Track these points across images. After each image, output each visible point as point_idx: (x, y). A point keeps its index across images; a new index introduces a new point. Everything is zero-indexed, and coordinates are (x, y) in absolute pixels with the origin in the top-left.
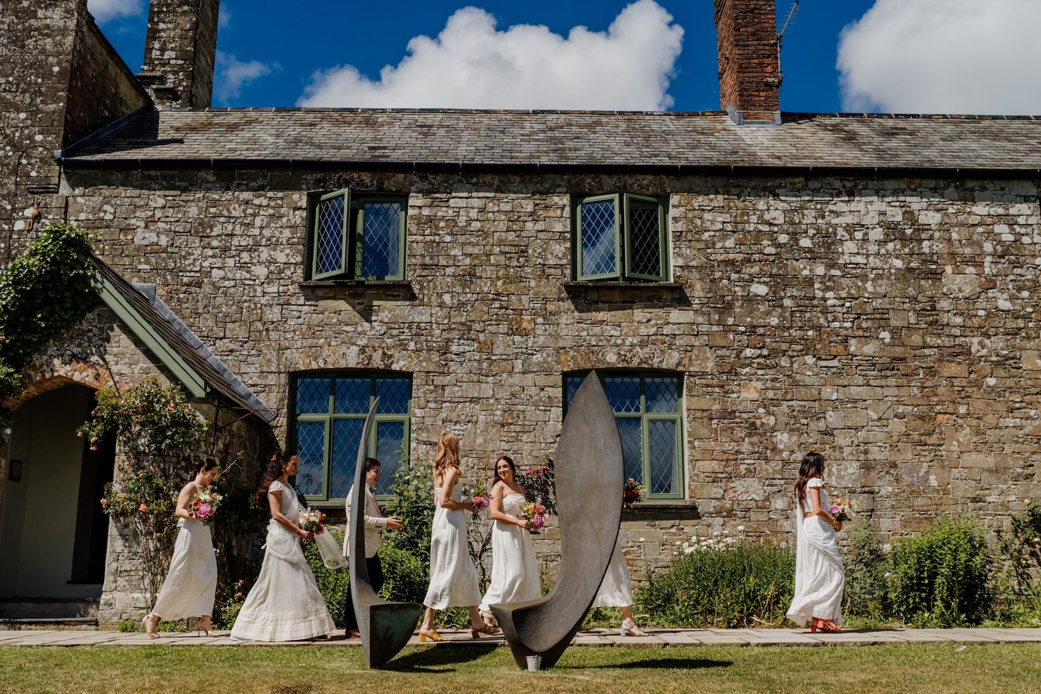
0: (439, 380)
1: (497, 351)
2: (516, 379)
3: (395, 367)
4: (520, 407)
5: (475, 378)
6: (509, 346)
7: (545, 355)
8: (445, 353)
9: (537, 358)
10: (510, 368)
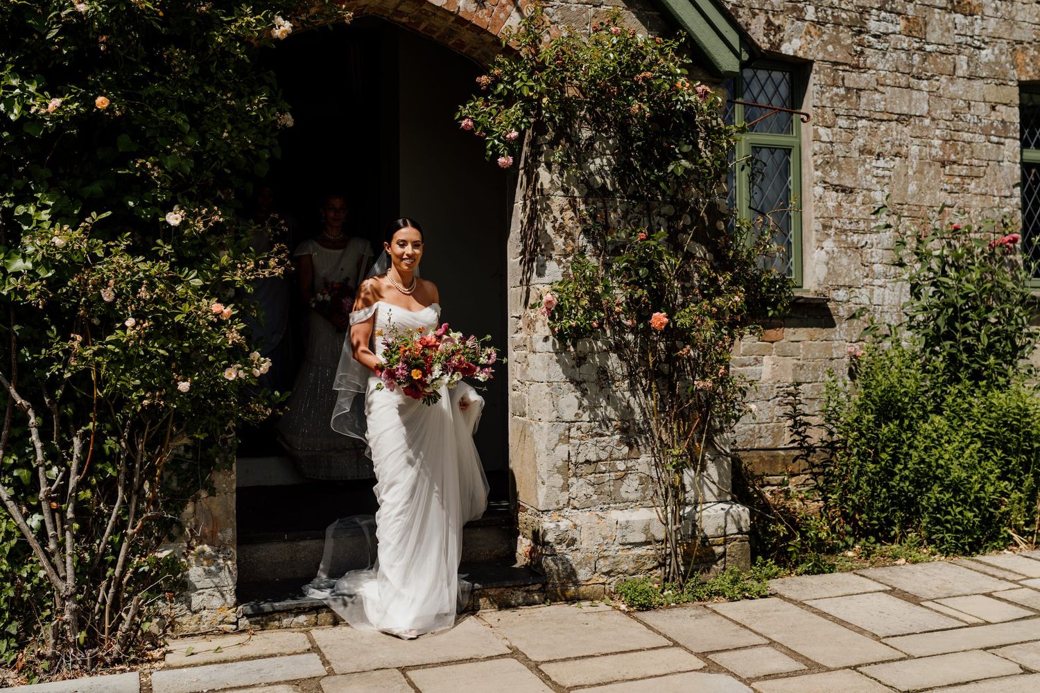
0: (852, 79)
1: (932, 37)
2: (958, 88)
3: (787, 49)
4: (966, 136)
5: (903, 81)
6: (948, 30)
7: (997, 52)
8: (860, 32)
9: (986, 54)
10: (950, 67)
